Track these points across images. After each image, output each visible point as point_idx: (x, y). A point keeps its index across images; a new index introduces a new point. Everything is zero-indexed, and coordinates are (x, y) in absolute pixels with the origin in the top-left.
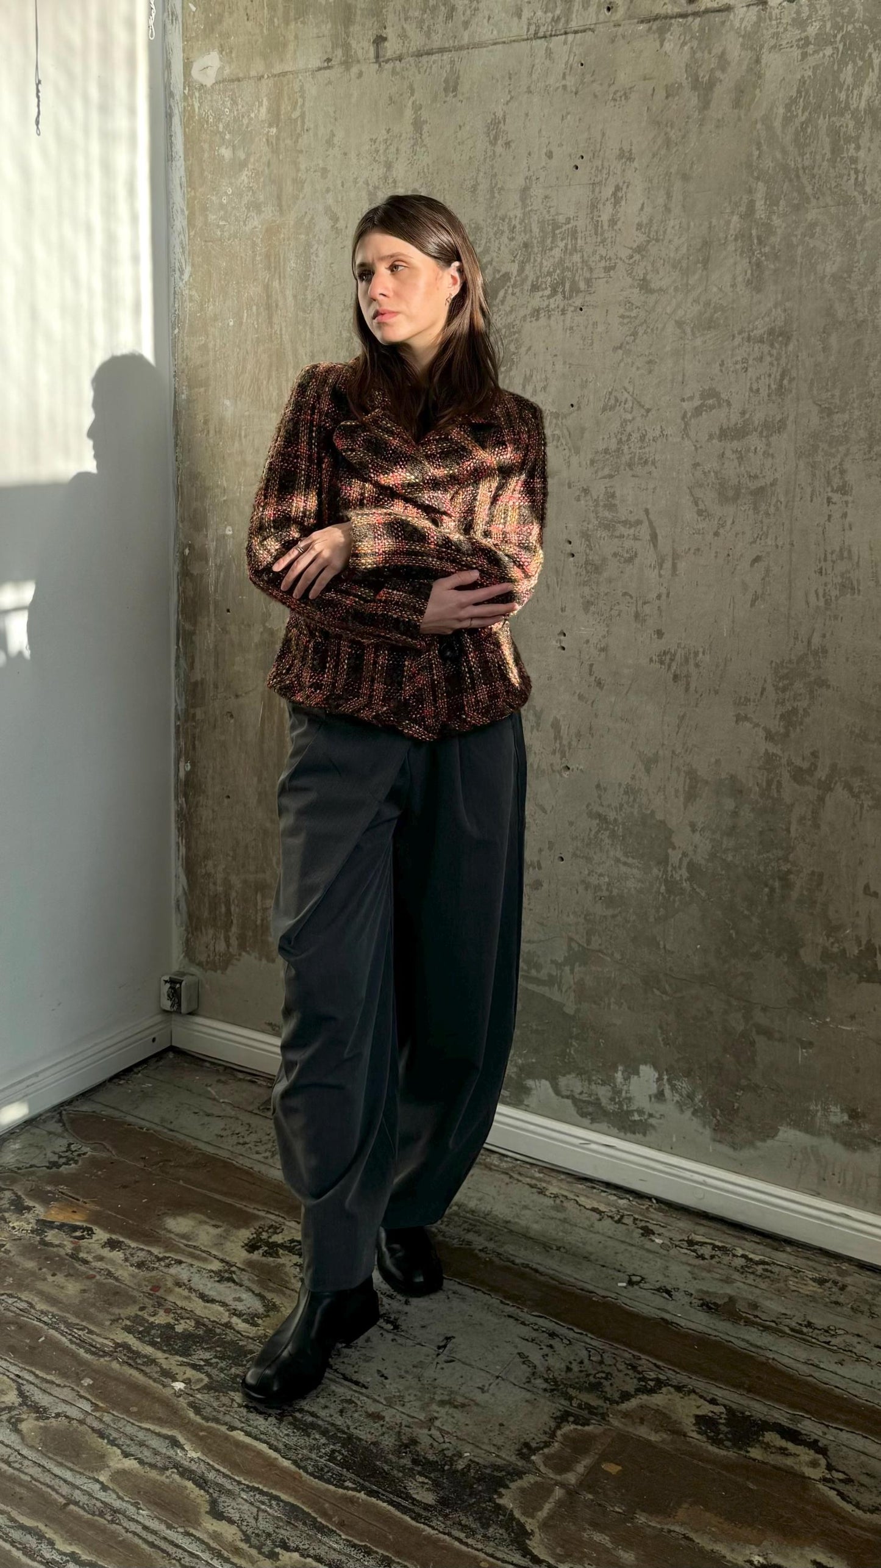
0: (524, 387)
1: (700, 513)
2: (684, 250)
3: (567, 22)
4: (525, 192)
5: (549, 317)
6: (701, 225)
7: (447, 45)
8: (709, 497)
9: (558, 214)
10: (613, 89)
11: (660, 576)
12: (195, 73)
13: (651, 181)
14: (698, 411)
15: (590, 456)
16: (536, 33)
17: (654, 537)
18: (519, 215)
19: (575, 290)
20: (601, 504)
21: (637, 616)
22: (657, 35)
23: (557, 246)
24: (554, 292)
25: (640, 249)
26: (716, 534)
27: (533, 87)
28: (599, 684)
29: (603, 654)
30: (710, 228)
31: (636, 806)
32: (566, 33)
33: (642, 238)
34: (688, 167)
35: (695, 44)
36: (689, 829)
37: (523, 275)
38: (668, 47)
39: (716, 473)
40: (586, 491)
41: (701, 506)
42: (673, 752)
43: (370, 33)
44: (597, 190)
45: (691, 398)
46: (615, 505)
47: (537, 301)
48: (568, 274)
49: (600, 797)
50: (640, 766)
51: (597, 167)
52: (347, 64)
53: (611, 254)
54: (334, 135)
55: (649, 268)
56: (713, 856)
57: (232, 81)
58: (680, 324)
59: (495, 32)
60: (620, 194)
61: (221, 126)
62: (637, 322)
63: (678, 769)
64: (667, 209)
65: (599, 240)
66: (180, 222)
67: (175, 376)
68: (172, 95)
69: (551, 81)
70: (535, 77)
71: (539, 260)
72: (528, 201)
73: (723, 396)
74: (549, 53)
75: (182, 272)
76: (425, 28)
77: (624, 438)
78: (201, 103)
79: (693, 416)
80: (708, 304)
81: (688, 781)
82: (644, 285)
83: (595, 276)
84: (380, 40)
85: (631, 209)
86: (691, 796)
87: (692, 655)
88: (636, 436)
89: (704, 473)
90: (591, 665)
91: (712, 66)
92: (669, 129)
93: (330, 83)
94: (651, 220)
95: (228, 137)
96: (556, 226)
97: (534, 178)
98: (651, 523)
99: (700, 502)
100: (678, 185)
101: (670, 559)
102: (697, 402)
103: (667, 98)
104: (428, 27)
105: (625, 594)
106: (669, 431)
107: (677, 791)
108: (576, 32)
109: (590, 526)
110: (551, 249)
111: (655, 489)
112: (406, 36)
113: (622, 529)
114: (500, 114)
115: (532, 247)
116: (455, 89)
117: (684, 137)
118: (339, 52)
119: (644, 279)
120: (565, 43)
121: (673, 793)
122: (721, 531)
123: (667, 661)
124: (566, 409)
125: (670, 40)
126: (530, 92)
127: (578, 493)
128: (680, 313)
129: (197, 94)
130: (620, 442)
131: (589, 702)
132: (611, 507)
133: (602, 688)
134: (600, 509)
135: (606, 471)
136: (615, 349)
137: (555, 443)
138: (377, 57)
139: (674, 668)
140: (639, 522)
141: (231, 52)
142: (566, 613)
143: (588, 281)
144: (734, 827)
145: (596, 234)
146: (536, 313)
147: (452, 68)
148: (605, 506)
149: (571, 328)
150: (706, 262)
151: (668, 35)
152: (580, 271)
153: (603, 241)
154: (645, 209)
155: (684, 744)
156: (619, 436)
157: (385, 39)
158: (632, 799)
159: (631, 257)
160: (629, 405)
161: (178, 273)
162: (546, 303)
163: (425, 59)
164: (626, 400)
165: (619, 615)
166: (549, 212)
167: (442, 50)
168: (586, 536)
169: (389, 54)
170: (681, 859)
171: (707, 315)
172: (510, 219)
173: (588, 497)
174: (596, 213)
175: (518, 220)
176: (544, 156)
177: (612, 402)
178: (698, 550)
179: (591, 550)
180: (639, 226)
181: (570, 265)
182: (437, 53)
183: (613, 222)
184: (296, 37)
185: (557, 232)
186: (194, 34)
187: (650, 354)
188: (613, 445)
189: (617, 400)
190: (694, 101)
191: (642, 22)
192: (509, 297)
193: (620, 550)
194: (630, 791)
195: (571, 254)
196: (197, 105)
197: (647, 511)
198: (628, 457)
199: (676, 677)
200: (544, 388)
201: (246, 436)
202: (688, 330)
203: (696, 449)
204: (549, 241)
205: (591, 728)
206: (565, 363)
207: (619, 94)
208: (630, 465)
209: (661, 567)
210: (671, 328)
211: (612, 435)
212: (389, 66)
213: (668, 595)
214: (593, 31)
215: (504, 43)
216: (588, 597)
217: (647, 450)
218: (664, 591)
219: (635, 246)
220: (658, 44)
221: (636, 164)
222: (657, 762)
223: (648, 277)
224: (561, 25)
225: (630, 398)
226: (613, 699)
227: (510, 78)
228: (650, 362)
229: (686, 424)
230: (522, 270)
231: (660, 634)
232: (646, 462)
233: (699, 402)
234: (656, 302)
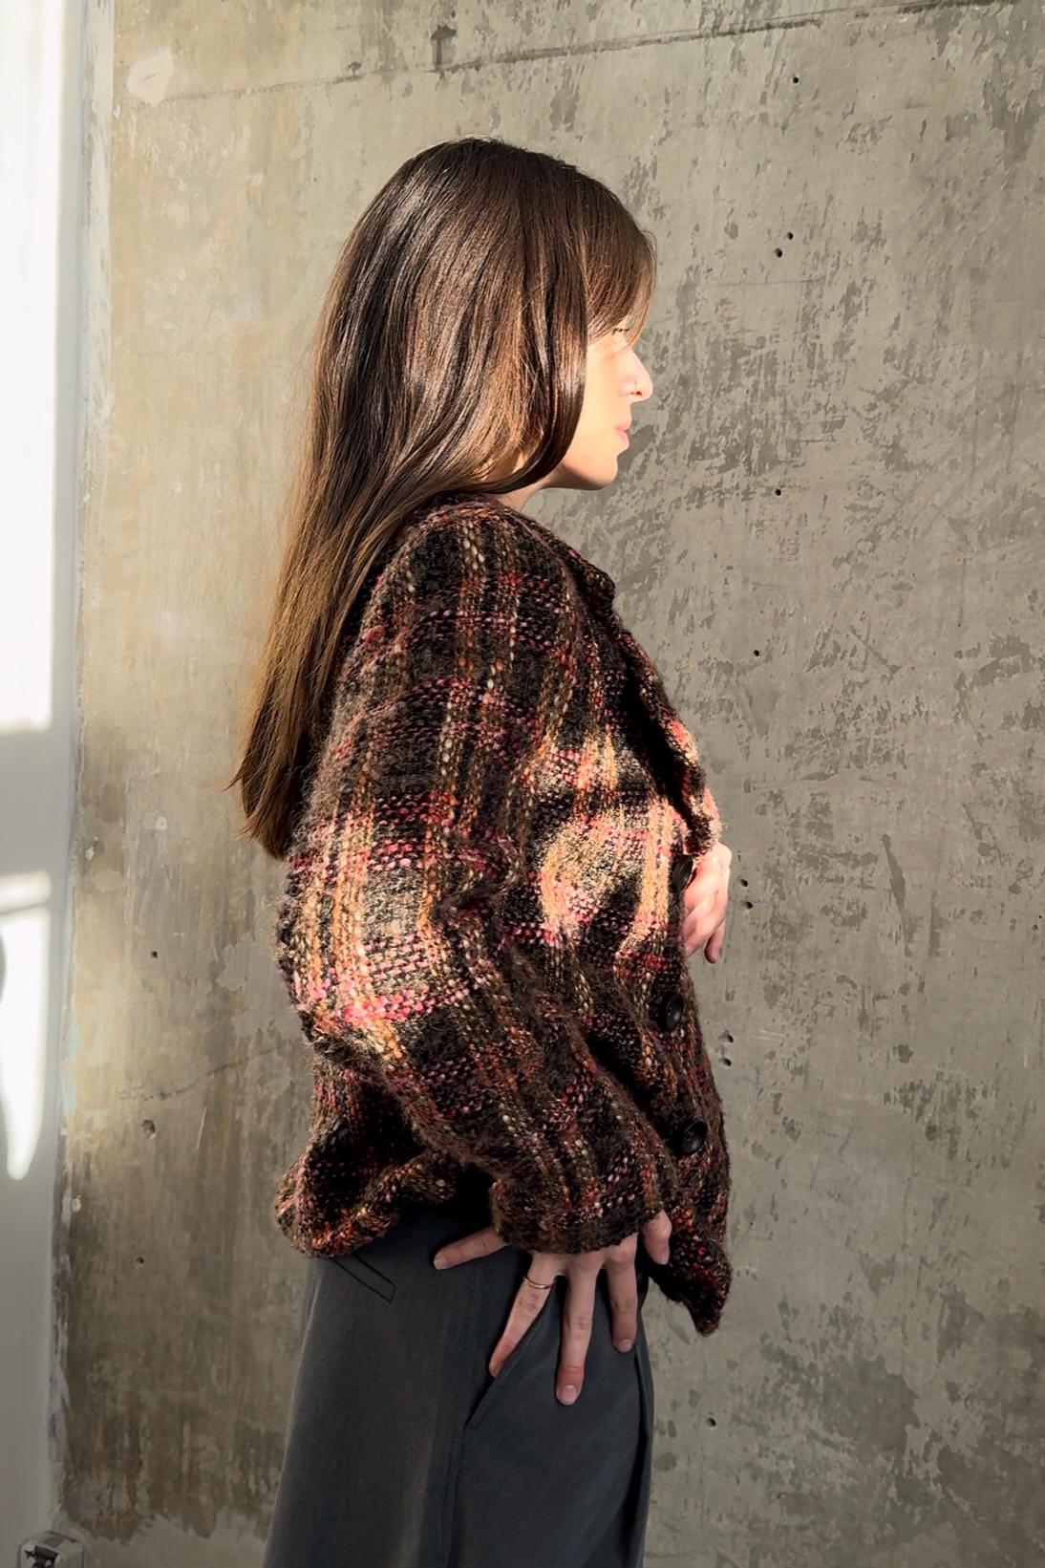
0: (672, 618)
1: (984, 850)
2: (970, 399)
3: (772, 8)
4: (686, 290)
5: (721, 504)
6: (1002, 357)
7: (559, 45)
8: (1002, 826)
9: (742, 330)
10: (851, 121)
11: (908, 953)
12: (133, 85)
13: (914, 280)
14: (986, 675)
15: (786, 741)
16: (716, 27)
17: (898, 888)
18: (675, 331)
19: (769, 459)
20: (804, 822)
21: (863, 1018)
22: (932, 33)
23: (739, 385)
24: (732, 462)
25: (888, 395)
26: (1014, 889)
27: (707, 116)
28: (791, 1129)
29: (799, 1079)
30: (1019, 362)
31: (851, 1346)
32: (769, 27)
33: (892, 376)
34: (983, 256)
35: (1002, 48)
36: (945, 1394)
37: (678, 431)
38: (951, 52)
39: (1016, 784)
40: (777, 798)
41: (987, 839)
42: (923, 1260)
43: (428, 22)
44: (816, 291)
45: (975, 652)
46: (829, 826)
47: (700, 474)
48: (758, 432)
49: (785, 1324)
50: (861, 1279)
51: (817, 254)
52: (386, 72)
53: (837, 400)
54: (359, 189)
55: (905, 427)
56: (985, 1445)
57: (193, 97)
58: (958, 525)
59: (643, 24)
60: (856, 300)
61: (171, 169)
62: (880, 517)
63: (928, 1289)
64: (943, 328)
65: (815, 377)
66: (99, 322)
67: (81, 569)
68: (93, 118)
69: (740, 106)
70: (710, 99)
71: (706, 407)
72: (691, 309)
73: (1032, 651)
74: (738, 60)
75: (99, 402)
76: (522, 15)
77: (849, 714)
78: (140, 133)
79: (976, 683)
80: (1011, 492)
81: (947, 1312)
82: (895, 457)
83: (804, 438)
84: (443, 34)
85: (874, 326)
86: (951, 1339)
87: (963, 1096)
88: (870, 711)
89: (994, 782)
90: (778, 1096)
91: (1033, 86)
92: (950, 192)
93: (357, 103)
94: (911, 346)
95: (182, 186)
96: (739, 351)
97: (703, 269)
98: (892, 861)
99: (985, 832)
100: (963, 286)
101: (926, 925)
102: (985, 659)
103: (948, 139)
104: (528, 14)
105: (842, 979)
106: (932, 705)
107: (926, 1328)
108: (787, 26)
109: (783, 859)
110: (729, 389)
111: (901, 803)
112: (487, 28)
113: (840, 869)
114: (647, 161)
115: (696, 385)
116: (570, 118)
117: (977, 205)
118: (374, 53)
119: (895, 446)
120: (767, 43)
121: (919, 1330)
122: (1023, 884)
123: (917, 1102)
124: (747, 658)
125: (954, 43)
126: (700, 122)
127: (763, 800)
128: (959, 505)
129: (134, 118)
130: (841, 719)
131: (772, 1160)
132: (822, 829)
133: (795, 1138)
134: (802, 830)
135: (815, 767)
136: (837, 562)
137: (724, 713)
138: (438, 62)
139: (928, 1115)
140: (870, 858)
141: (193, 51)
142: (734, 1003)
143: (793, 446)
144: (1028, 1400)
145: (811, 365)
146: (698, 495)
147: (565, 84)
148: (810, 826)
149: (760, 523)
150: (1010, 419)
151: (954, 34)
152: (779, 429)
153: (822, 379)
154: (901, 328)
155: (942, 1249)
156: (840, 710)
157: (453, 33)
158: (843, 1333)
159: (872, 407)
160: (861, 656)
161: (92, 403)
162: (716, 480)
163: (520, 65)
164: (855, 650)
165: (831, 1014)
166: (727, 326)
167: (549, 53)
168: (774, 873)
169: (458, 58)
170: (928, 1447)
171: (1010, 510)
172: (658, 336)
173: (781, 809)
174: (811, 331)
175: (671, 338)
176: (722, 234)
177: (829, 650)
178: (980, 913)
179: (783, 898)
180: (889, 355)
181: (761, 417)
182: (539, 57)
183: (842, 347)
184: (302, 28)
185: (741, 361)
186: (133, 23)
187: (901, 573)
188: (829, 724)
189: (837, 648)
190: (998, 145)
191: (906, 10)
192: (651, 465)
193: (836, 902)
194: (840, 1319)
195: (764, 399)
196: (133, 134)
197: (886, 840)
198: (854, 746)
199: (931, 1131)
200: (709, 621)
201: (195, 673)
202: (973, 536)
203: (981, 740)
204: (726, 374)
205: (773, 1205)
206: (746, 581)
207: (861, 131)
208: (858, 760)
209: (909, 935)
210: (941, 531)
211: (828, 708)
212: (456, 78)
213: (922, 985)
214: (818, 23)
215: (659, 41)
216: (776, 980)
217: (889, 736)
218: (912, 977)
219: (880, 389)
220: (934, 46)
221: (887, 250)
222: (893, 1274)
223: (902, 443)
224: (760, 14)
225: (861, 646)
226: (815, 1159)
227: (667, 101)
228: (900, 586)
229: (964, 696)
230: (675, 421)
231: (904, 1053)
232: (887, 757)
233: (990, 660)
234: (916, 486)
